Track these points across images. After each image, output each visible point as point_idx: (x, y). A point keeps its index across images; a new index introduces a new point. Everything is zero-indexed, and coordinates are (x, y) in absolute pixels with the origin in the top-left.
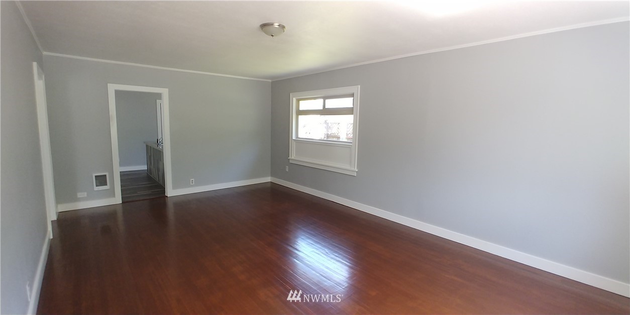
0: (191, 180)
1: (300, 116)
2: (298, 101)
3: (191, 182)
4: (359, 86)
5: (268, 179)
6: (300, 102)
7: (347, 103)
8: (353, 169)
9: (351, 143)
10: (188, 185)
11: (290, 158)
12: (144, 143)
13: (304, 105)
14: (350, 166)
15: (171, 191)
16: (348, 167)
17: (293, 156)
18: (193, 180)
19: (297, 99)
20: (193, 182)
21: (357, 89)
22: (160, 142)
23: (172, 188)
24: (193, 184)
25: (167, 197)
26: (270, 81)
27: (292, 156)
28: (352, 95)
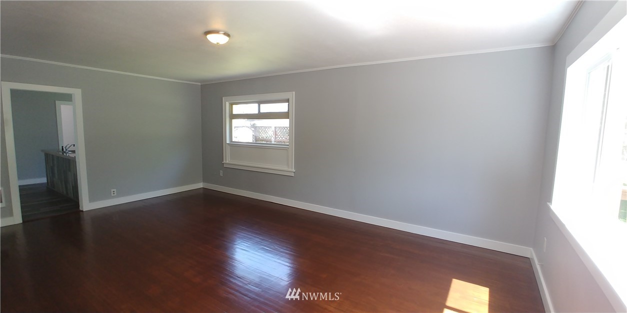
0: (112, 190)
1: (233, 120)
2: (231, 105)
3: (112, 193)
4: (294, 92)
5: (200, 185)
6: (234, 106)
7: (283, 107)
8: (290, 170)
9: (288, 145)
10: (108, 196)
11: (224, 162)
12: (42, 151)
13: (238, 109)
14: (287, 167)
15: (87, 204)
16: (286, 168)
17: (228, 160)
18: (115, 190)
19: (230, 103)
20: (115, 193)
21: (292, 95)
22: (66, 150)
23: (88, 201)
24: (115, 194)
25: (82, 211)
26: (200, 84)
27: (226, 160)
28: (287, 101)
